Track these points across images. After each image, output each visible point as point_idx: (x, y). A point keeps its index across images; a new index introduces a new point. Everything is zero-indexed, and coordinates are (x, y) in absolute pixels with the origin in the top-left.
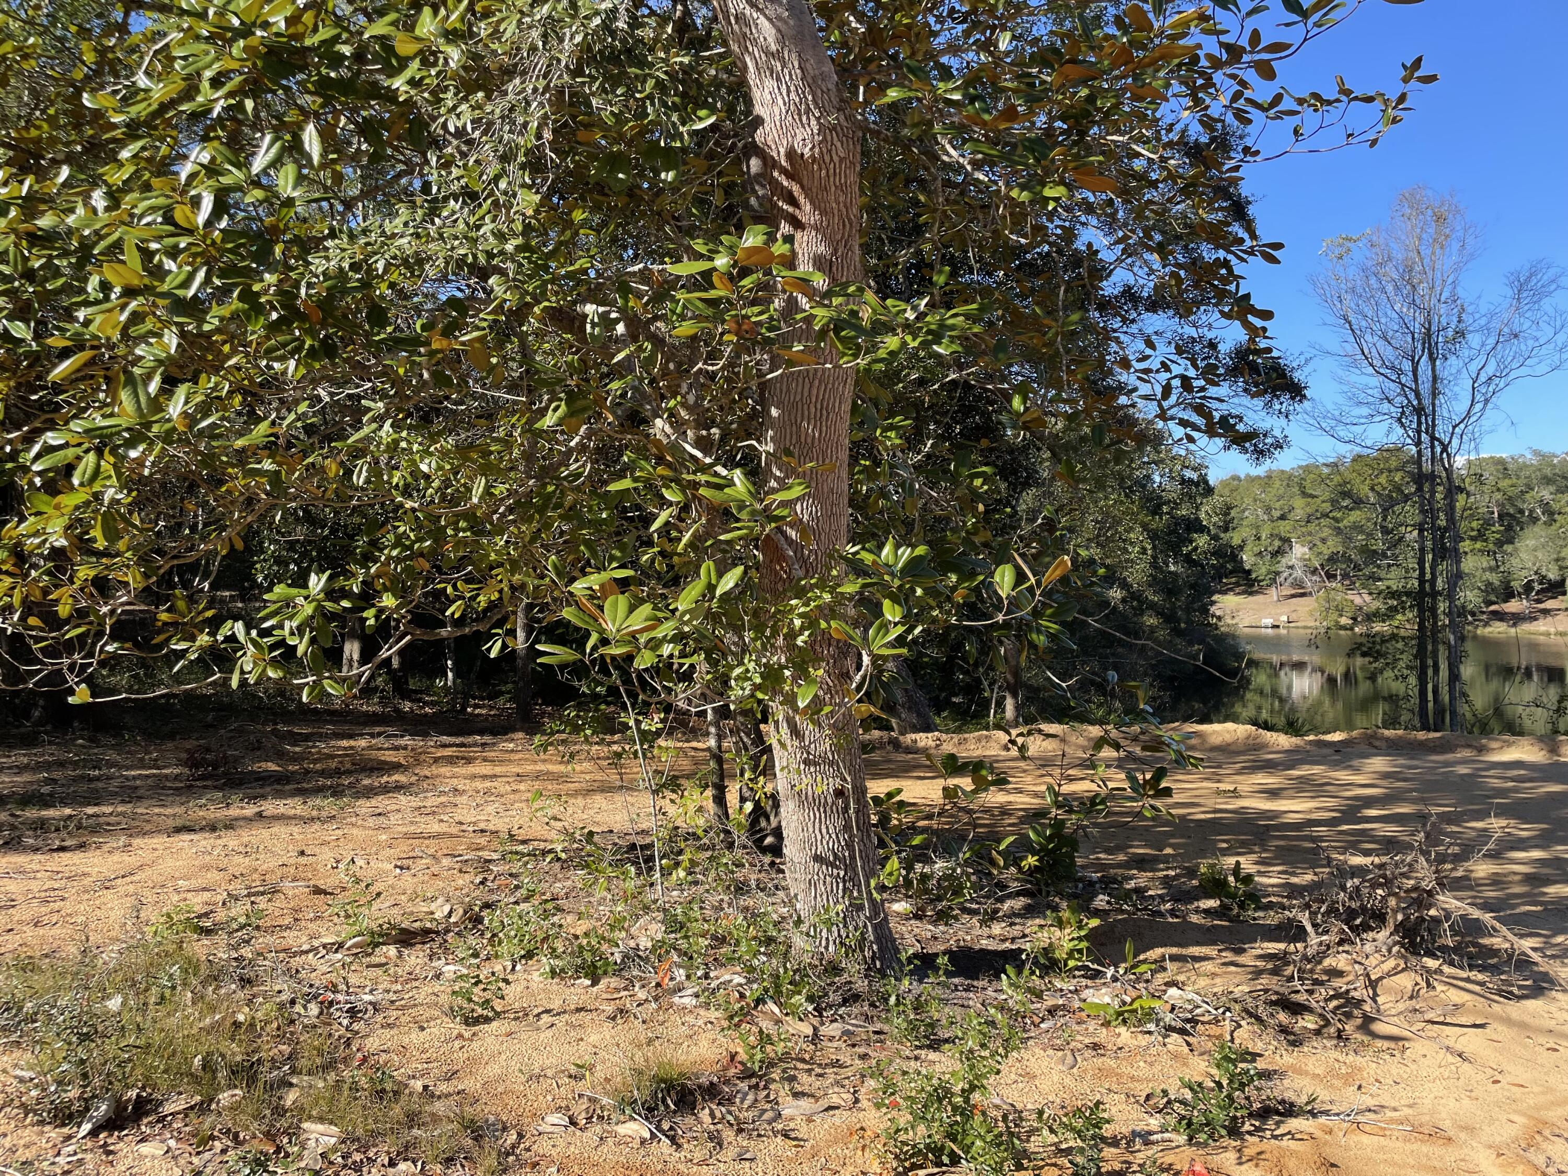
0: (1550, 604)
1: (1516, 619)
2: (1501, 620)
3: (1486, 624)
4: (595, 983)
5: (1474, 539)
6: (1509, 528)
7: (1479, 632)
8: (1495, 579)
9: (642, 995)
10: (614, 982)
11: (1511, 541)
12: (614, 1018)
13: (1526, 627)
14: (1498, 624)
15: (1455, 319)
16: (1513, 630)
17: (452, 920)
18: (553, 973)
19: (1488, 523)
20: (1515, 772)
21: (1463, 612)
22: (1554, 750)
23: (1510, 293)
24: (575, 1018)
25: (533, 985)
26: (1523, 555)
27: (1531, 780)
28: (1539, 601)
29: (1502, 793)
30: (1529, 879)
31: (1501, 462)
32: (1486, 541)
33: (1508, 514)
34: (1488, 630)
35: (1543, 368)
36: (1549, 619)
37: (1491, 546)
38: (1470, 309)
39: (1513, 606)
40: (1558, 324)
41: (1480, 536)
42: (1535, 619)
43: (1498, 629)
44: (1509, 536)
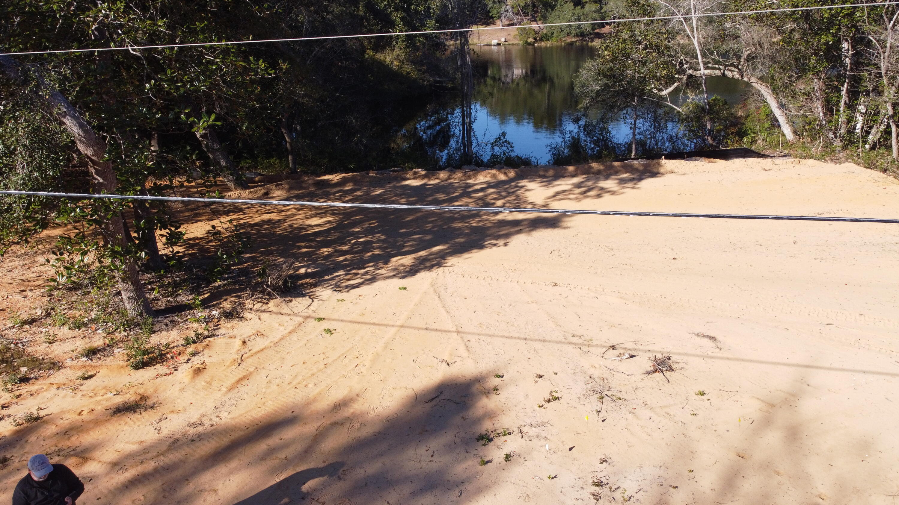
4: (79, 330)
9: (90, 331)
10: (84, 329)
12: (82, 338)
17: (43, 315)
18: (69, 329)
24: (74, 339)
25: (65, 332)
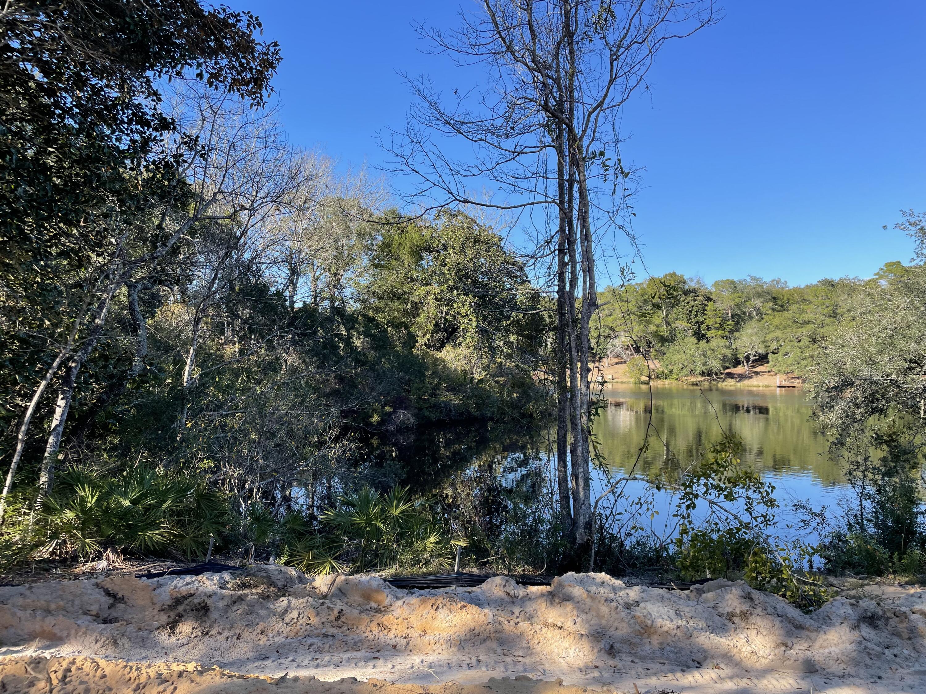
0: (759, 369)
1: (741, 377)
2: (732, 378)
3: (724, 380)
5: (717, 329)
6: (737, 323)
7: (720, 385)
8: (728, 353)
11: (737, 330)
13: (746, 382)
14: (730, 380)
16: (739, 384)
19: (725, 320)
21: (710, 372)
26: (745, 339)
28: (753, 367)
31: (732, 283)
32: (724, 330)
33: (737, 314)
34: (725, 383)
36: (759, 377)
37: (727, 334)
39: (739, 370)
41: (721, 327)
42: (751, 377)
43: (730, 384)
44: (737, 327)
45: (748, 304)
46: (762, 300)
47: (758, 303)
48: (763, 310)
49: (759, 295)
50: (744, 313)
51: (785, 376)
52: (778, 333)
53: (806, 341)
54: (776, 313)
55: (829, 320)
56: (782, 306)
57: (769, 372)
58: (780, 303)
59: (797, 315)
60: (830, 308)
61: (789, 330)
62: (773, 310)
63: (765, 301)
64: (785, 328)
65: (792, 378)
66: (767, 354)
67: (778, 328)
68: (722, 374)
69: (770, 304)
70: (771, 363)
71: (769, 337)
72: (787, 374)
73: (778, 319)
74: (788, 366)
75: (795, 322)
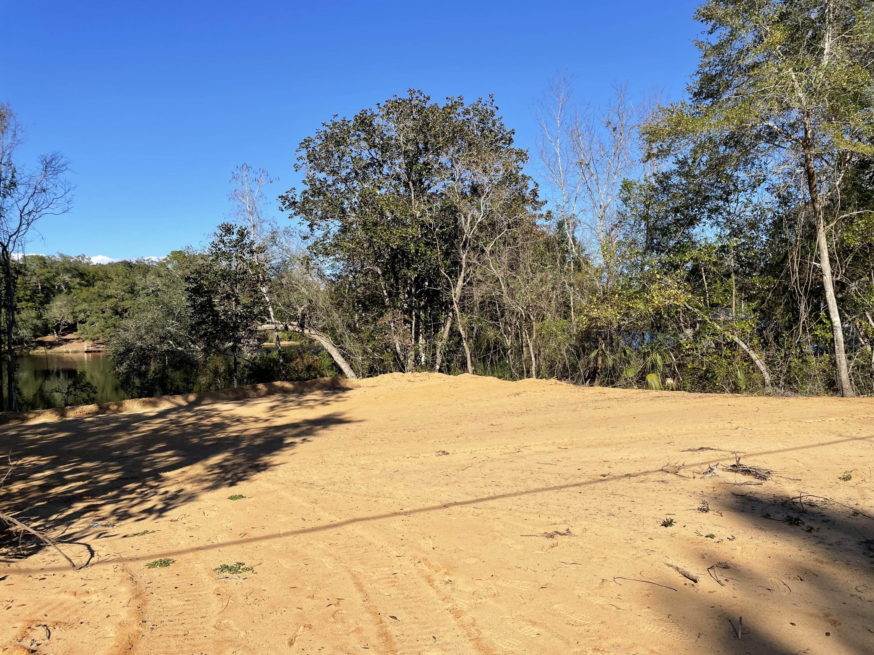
0: (69, 336)
1: (52, 345)
2: (43, 346)
3: (35, 348)
5: (28, 301)
6: (47, 296)
7: (31, 353)
8: (39, 323)
11: (48, 302)
13: (57, 349)
14: (42, 348)
15: (10, 176)
19: (35, 292)
20: (42, 430)
21: (21, 341)
22: (63, 414)
23: (41, 167)
26: (55, 310)
27: (50, 432)
28: (63, 335)
29: (33, 442)
30: (41, 488)
31: (42, 259)
32: (34, 302)
33: (46, 287)
34: (36, 351)
35: (58, 211)
36: (69, 344)
37: (37, 305)
38: (18, 171)
39: (49, 338)
40: (67, 188)
41: (31, 299)
42: (61, 345)
44: (47, 300)
45: (57, 278)
46: (70, 275)
47: (67, 277)
48: (71, 285)
49: (67, 271)
50: (54, 286)
51: (91, 343)
52: (85, 306)
53: (109, 313)
54: (83, 288)
55: (128, 295)
56: (88, 281)
57: (78, 339)
58: (86, 278)
59: (102, 291)
60: (129, 286)
61: (95, 303)
62: (80, 284)
63: (73, 277)
64: (91, 301)
65: (98, 344)
66: (76, 324)
67: (84, 300)
68: (33, 342)
69: (78, 280)
70: (79, 331)
71: (77, 309)
72: (93, 340)
73: (85, 293)
74: (95, 334)
75: (100, 296)
